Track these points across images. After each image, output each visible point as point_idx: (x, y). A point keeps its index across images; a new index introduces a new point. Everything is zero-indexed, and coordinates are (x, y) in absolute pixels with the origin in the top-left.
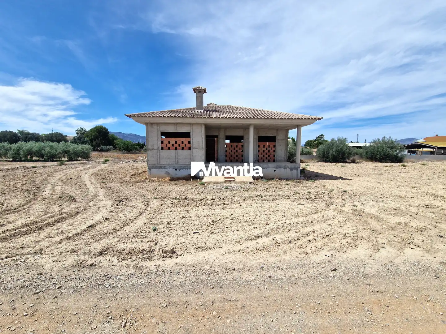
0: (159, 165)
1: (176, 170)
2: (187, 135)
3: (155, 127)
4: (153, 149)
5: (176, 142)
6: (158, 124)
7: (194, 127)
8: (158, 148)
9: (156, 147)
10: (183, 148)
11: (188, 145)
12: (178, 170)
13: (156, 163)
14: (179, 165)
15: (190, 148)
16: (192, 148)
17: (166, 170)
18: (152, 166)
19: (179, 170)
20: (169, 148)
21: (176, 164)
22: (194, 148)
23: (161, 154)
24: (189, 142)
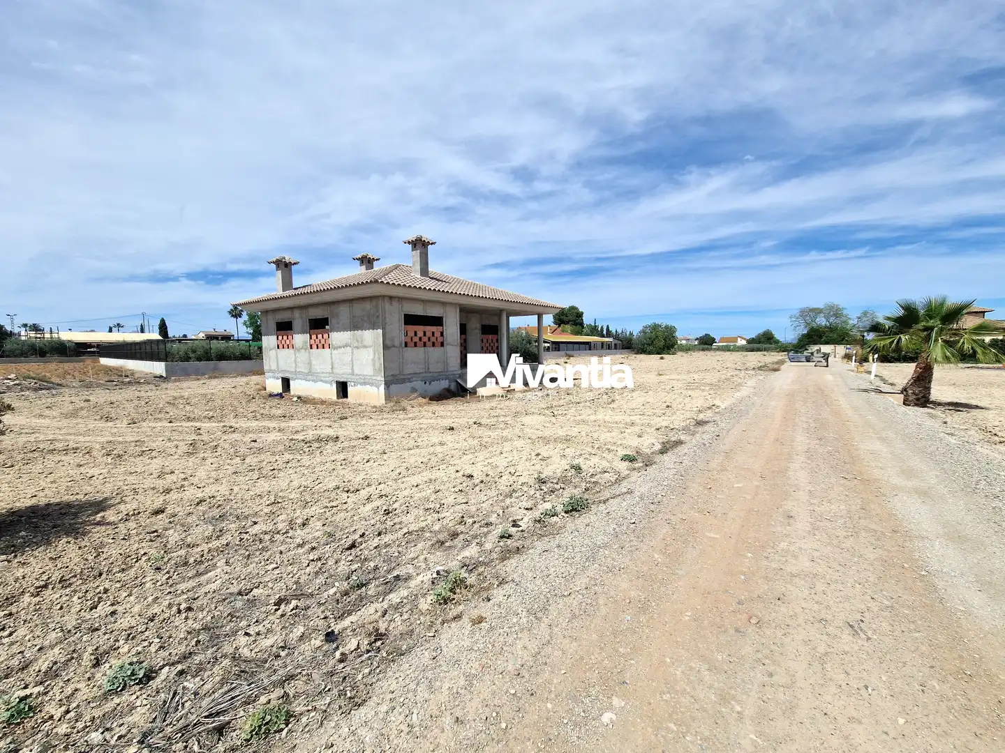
0: (402, 377)
1: (425, 383)
2: (438, 321)
3: (395, 303)
4: (394, 346)
5: (425, 333)
6: (401, 299)
7: (448, 309)
8: (401, 344)
9: (397, 343)
10: (434, 345)
11: (440, 339)
12: (428, 383)
13: (396, 372)
14: (430, 375)
15: (442, 344)
16: (445, 343)
17: (412, 385)
18: (391, 378)
19: (430, 383)
20: (416, 345)
21: (426, 372)
22: (447, 344)
23: (406, 354)
24: (442, 334)
